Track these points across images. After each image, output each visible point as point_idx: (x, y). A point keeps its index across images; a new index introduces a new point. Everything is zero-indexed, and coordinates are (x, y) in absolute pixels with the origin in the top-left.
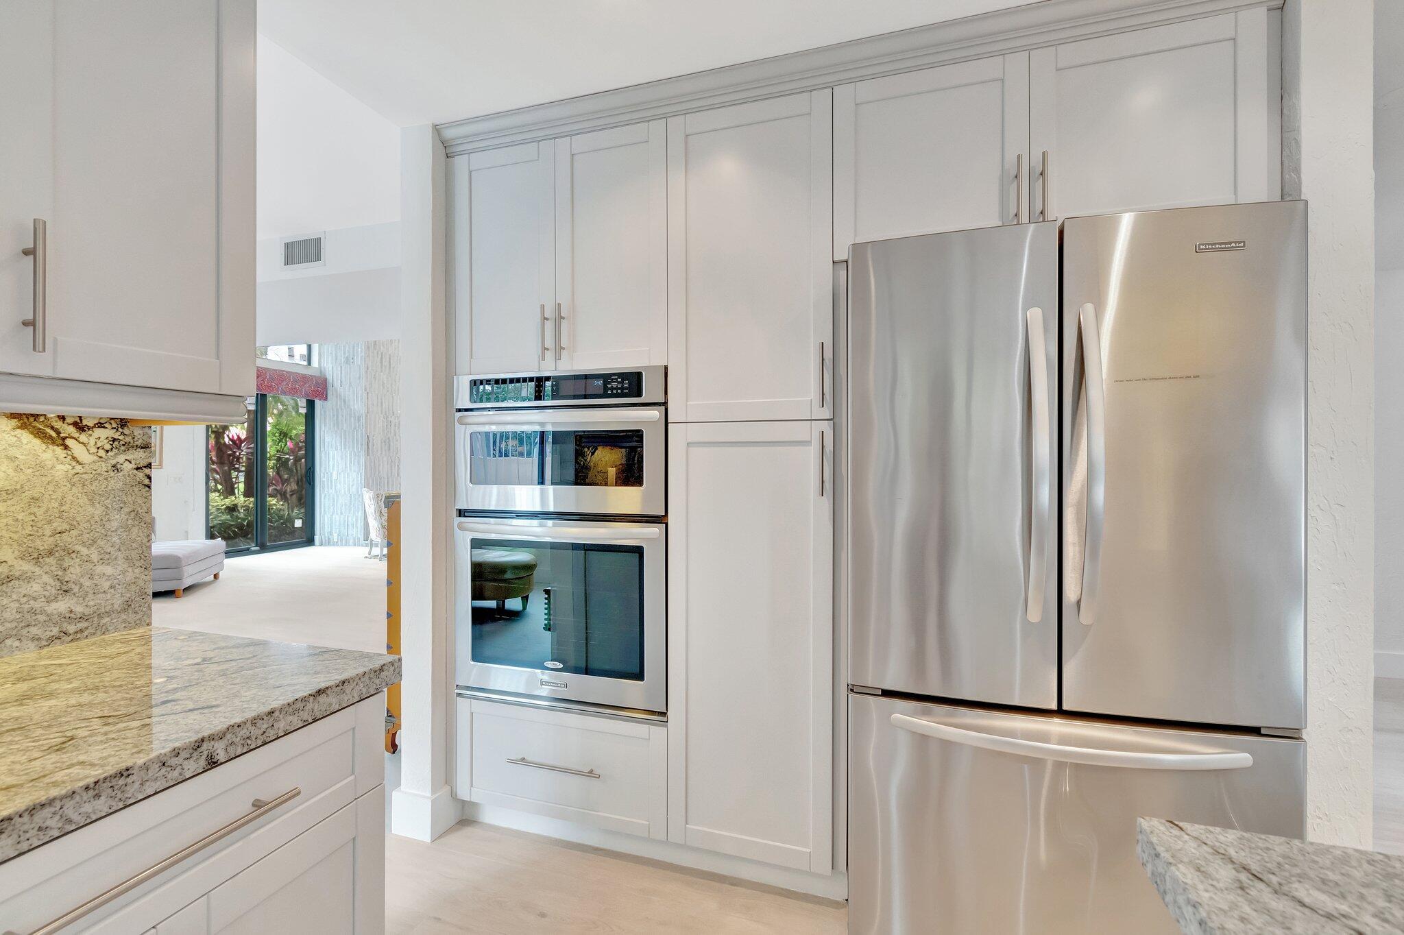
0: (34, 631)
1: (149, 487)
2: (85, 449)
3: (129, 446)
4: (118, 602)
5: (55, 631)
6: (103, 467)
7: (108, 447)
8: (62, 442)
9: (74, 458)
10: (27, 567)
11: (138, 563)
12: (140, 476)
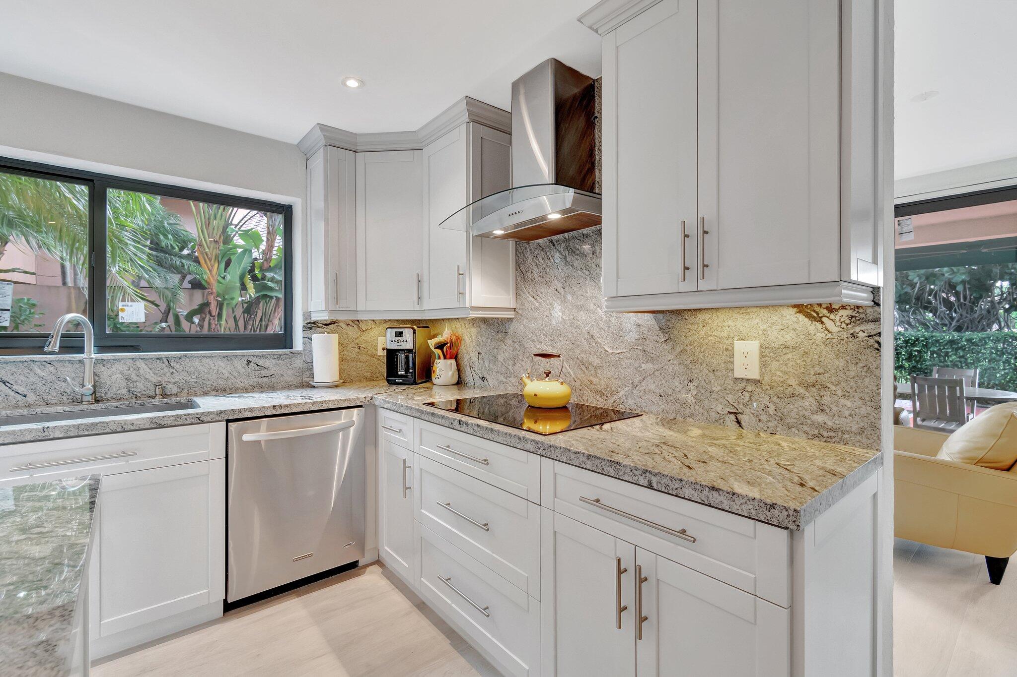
0: (805, 428)
1: (878, 350)
2: (834, 323)
3: (863, 321)
4: (855, 428)
6: (845, 335)
7: (848, 321)
8: (819, 319)
9: (827, 329)
10: (800, 390)
11: (870, 404)
12: (871, 341)
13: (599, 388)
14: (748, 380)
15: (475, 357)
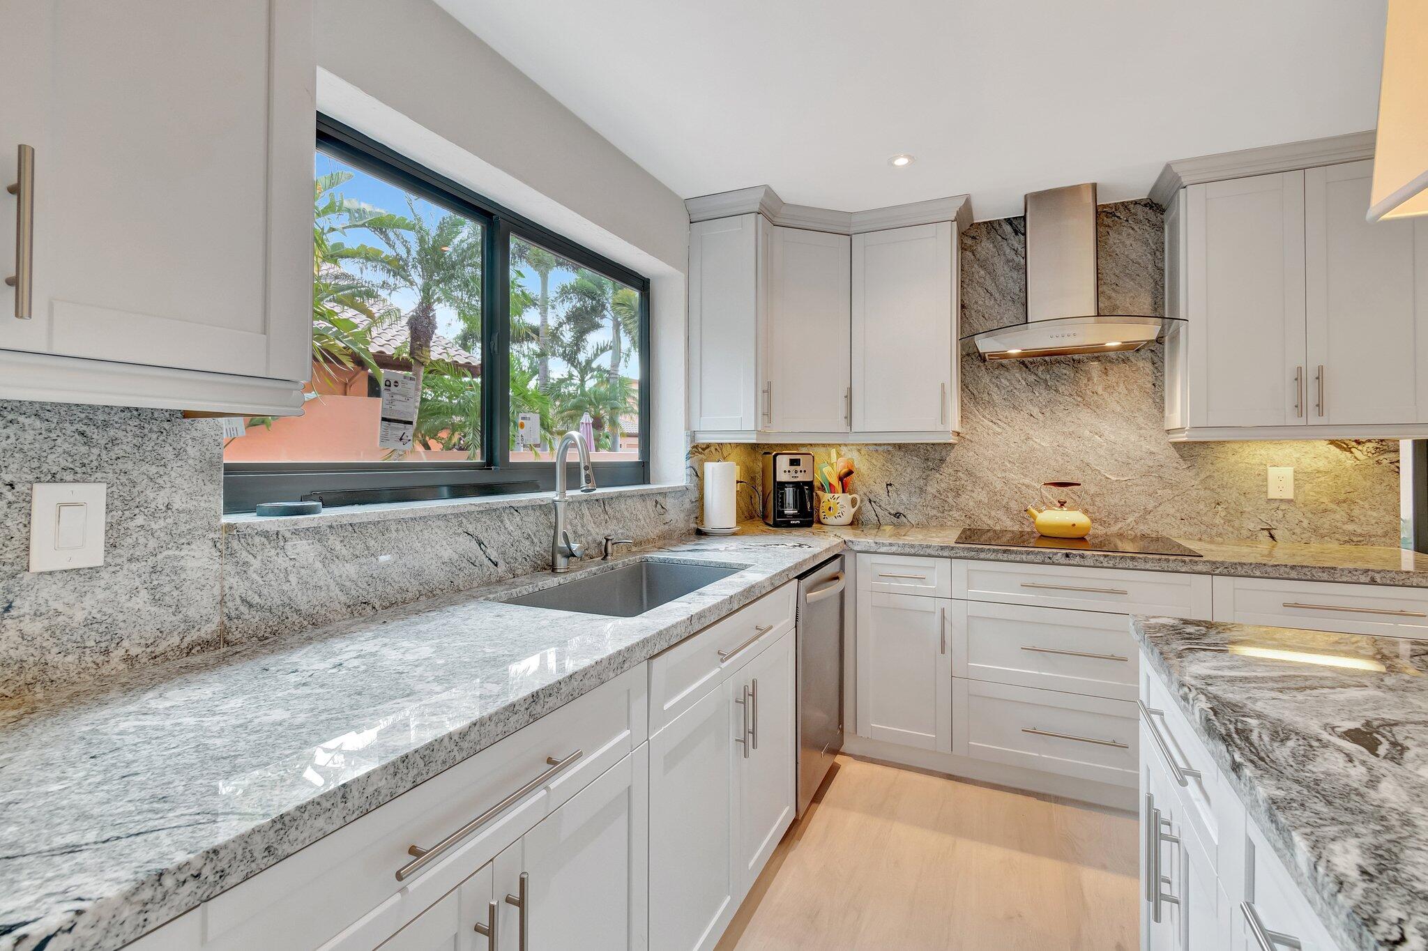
0: (1337, 536)
1: (1398, 473)
2: (1360, 453)
3: (1385, 451)
4: (1380, 532)
5: (1347, 538)
6: (1373, 461)
7: (1374, 452)
8: (1349, 450)
9: (1356, 458)
10: (1334, 506)
11: (1392, 513)
12: (1393, 466)
14: (1281, 500)
15: (880, 490)
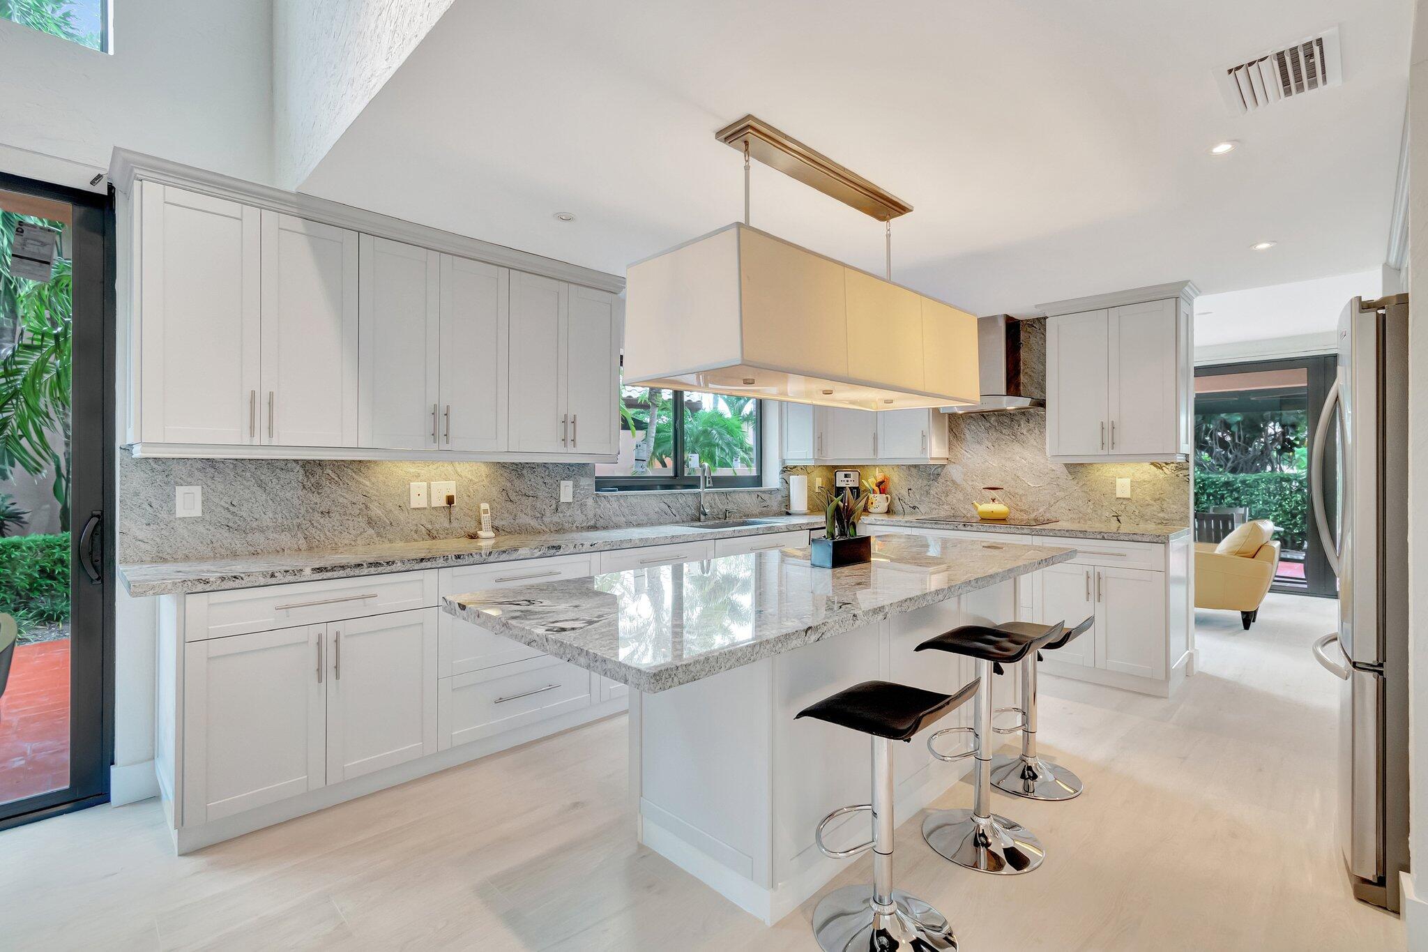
0: (1155, 520)
1: (1188, 482)
2: (1168, 470)
3: (1182, 469)
4: (1178, 518)
6: (1173, 475)
7: (1175, 469)
8: (1162, 468)
9: (1165, 473)
10: (1153, 502)
11: (1185, 506)
12: (1185, 478)
13: (1023, 508)
14: (1124, 499)
15: (904, 492)
